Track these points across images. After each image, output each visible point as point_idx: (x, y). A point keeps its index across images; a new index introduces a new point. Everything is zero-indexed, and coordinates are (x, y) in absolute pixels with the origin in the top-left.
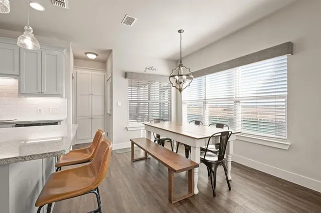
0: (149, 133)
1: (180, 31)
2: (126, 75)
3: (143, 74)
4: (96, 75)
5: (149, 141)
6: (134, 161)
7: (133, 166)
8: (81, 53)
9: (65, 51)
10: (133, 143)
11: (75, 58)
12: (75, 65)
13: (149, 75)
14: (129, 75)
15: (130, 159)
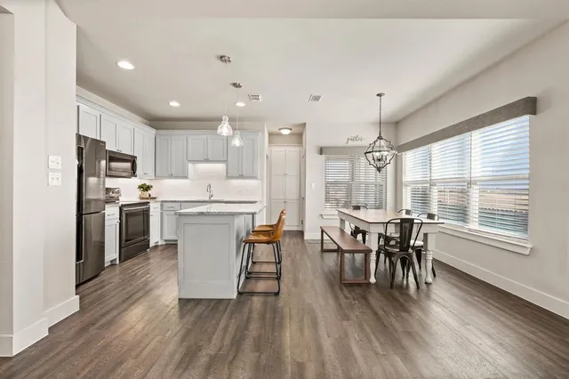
0: (342, 221)
1: (379, 95)
2: (321, 151)
3: (345, 148)
4: (292, 151)
5: (342, 231)
6: (323, 251)
7: (322, 257)
8: (275, 130)
9: (260, 134)
10: (322, 232)
11: (271, 135)
12: (270, 142)
13: (351, 148)
14: (324, 150)
15: (320, 249)
